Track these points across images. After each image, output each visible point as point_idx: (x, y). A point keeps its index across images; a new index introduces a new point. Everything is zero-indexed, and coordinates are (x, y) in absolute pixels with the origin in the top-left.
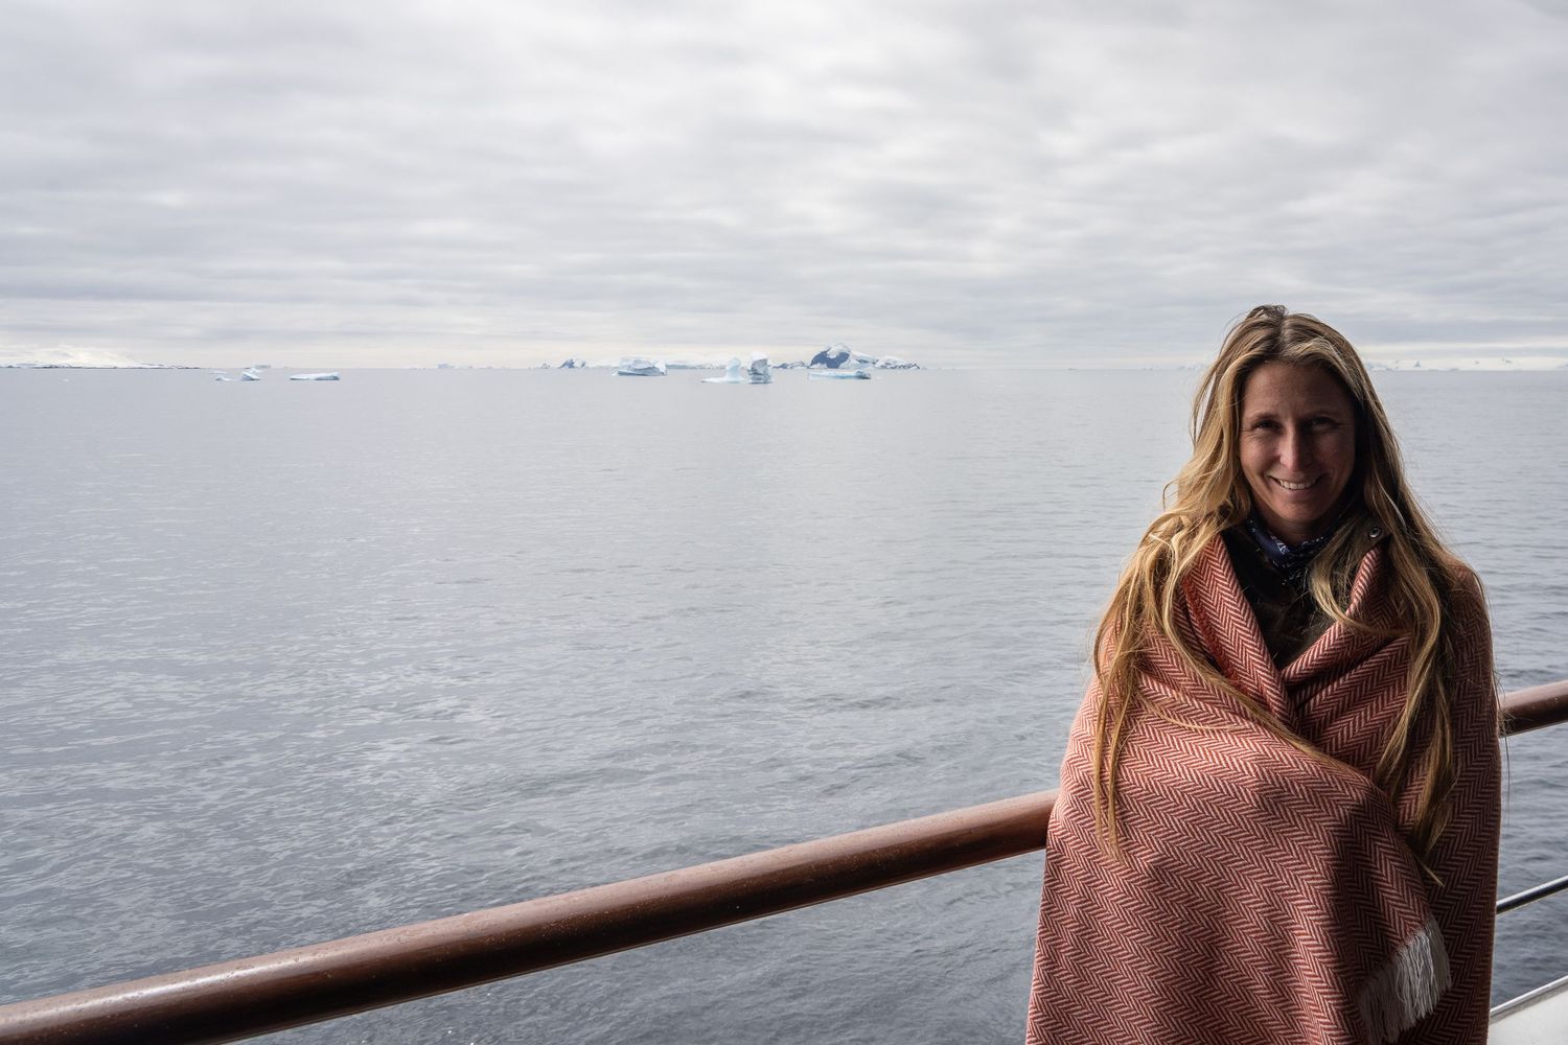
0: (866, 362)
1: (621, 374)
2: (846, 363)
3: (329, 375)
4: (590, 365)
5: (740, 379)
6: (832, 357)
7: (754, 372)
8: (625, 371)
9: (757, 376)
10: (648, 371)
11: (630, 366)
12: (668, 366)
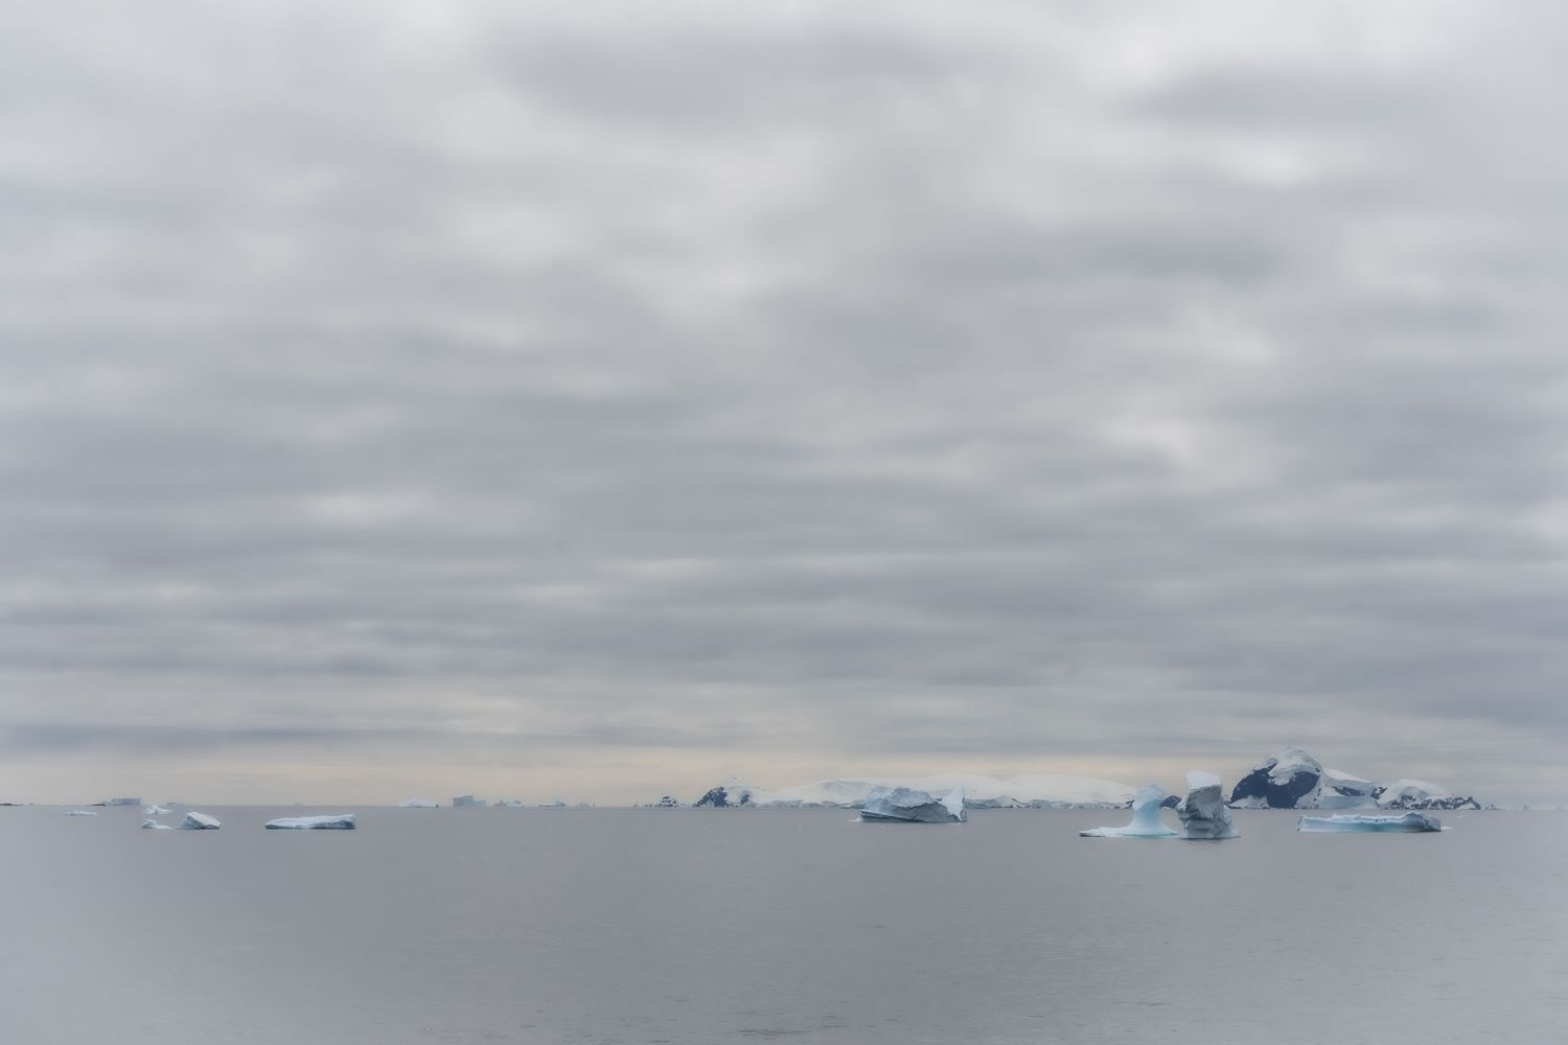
0: (1356, 793)
1: (869, 818)
2: (1313, 793)
3: (337, 819)
4: (759, 798)
5: (1165, 829)
6: (1279, 782)
7: (1193, 816)
8: (876, 810)
9: (1200, 825)
10: (925, 813)
11: (886, 802)
12: (967, 804)
